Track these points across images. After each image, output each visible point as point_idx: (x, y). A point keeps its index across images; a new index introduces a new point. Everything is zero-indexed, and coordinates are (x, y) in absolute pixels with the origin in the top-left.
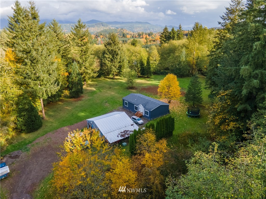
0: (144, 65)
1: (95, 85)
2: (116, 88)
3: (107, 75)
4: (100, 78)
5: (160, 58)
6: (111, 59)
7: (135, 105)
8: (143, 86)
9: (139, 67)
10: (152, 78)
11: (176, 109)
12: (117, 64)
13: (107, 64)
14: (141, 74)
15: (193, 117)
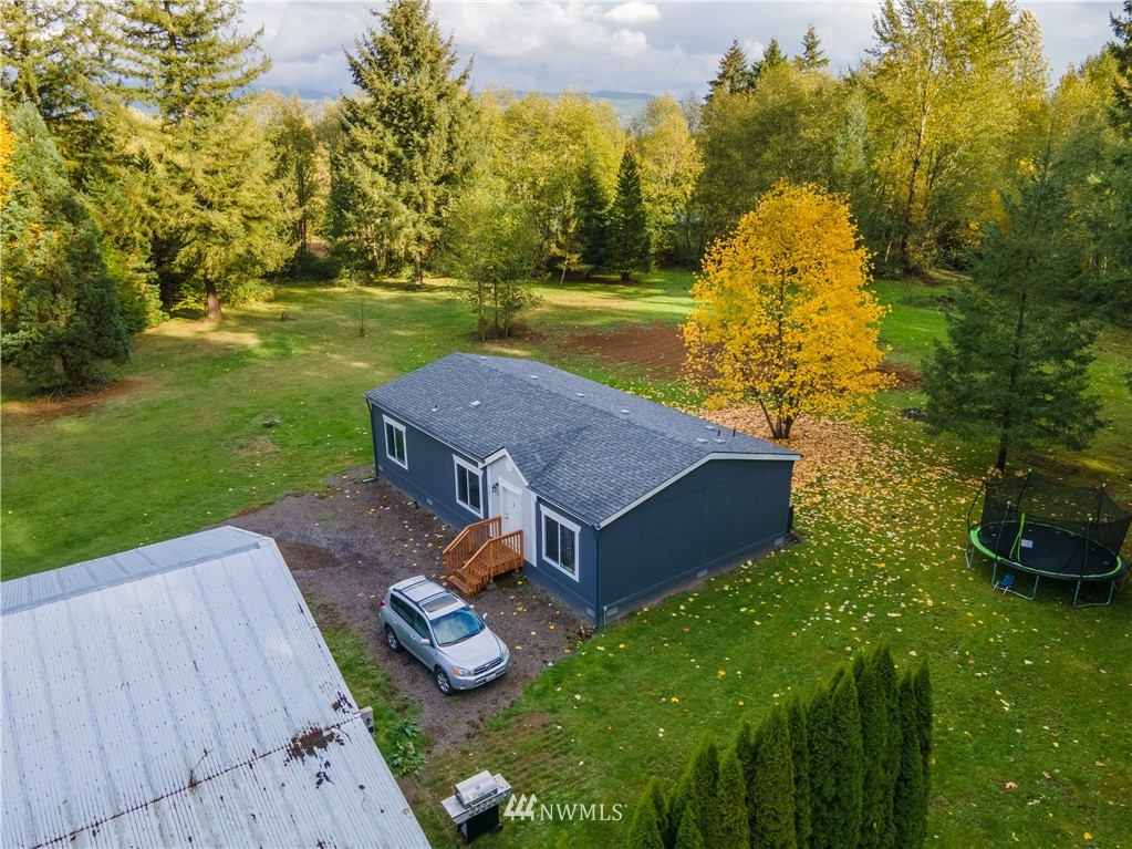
0: (602, 205)
1: (275, 320)
2: (400, 333)
3: (384, 272)
4: (333, 285)
5: (700, 168)
6: (391, 156)
7: (457, 460)
8: (587, 323)
9: (572, 212)
10: (654, 285)
11: (853, 499)
12: (428, 188)
13: (368, 190)
14: (585, 258)
15: (1054, 590)
